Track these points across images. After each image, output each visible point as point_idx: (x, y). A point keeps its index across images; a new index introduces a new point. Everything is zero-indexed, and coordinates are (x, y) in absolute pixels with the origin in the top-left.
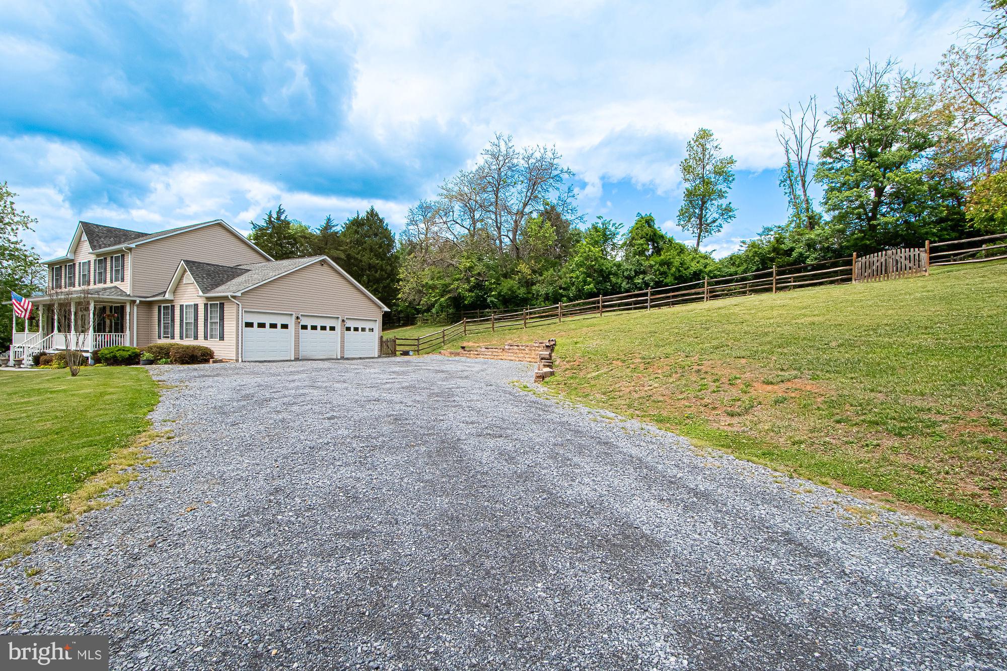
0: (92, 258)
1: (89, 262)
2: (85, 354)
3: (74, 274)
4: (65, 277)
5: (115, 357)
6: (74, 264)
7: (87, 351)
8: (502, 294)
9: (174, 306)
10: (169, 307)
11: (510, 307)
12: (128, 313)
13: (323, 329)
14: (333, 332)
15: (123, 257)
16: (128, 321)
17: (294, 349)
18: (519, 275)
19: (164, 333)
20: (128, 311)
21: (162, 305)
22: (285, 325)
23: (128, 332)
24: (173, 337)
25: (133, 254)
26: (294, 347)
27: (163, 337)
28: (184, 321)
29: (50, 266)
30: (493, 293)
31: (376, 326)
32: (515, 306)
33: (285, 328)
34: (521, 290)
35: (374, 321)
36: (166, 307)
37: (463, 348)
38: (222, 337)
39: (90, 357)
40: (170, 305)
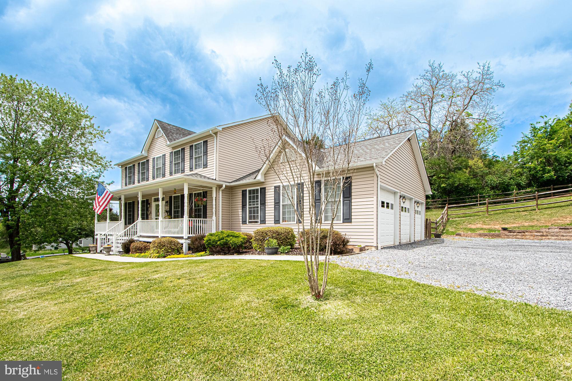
0: (168, 151)
1: (164, 155)
2: (181, 241)
3: (148, 170)
4: (139, 173)
5: (226, 244)
6: (148, 161)
7: (182, 238)
8: (456, 185)
9: (265, 188)
10: (257, 190)
11: (454, 197)
12: (214, 198)
13: (405, 211)
14: (409, 214)
15: (206, 142)
16: (214, 206)
17: (398, 233)
18: (469, 169)
19: (250, 218)
20: (214, 195)
21: (248, 189)
22: (392, 205)
23: (214, 218)
24: (263, 222)
25: (218, 138)
26: (398, 230)
27: (250, 222)
28: (281, 203)
29: (122, 166)
30: (443, 185)
31: (422, 208)
32: (460, 196)
33: (392, 208)
34: (473, 183)
35: (422, 203)
36: (254, 190)
37: (505, 229)
38: (348, 219)
39: (185, 243)
40: (259, 188)
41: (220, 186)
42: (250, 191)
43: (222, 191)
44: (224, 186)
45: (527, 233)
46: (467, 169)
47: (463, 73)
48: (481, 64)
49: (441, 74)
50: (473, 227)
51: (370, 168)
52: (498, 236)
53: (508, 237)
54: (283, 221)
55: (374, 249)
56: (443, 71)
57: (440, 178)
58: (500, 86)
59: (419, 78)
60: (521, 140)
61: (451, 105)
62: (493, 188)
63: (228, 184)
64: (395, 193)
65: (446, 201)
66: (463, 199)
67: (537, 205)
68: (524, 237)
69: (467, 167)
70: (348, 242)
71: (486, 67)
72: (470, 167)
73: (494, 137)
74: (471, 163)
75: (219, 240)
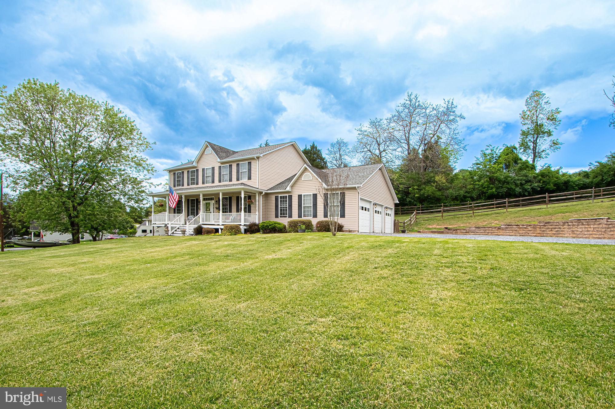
0: (216, 165)
1: (213, 168)
3: (198, 176)
4: (188, 179)
6: (197, 170)
7: (240, 225)
8: (426, 196)
9: (291, 196)
10: (286, 197)
11: (425, 205)
12: (257, 201)
13: (378, 213)
14: (381, 215)
15: (250, 163)
16: (257, 206)
17: (372, 226)
18: (436, 183)
19: (281, 214)
20: (257, 199)
21: (279, 196)
22: (368, 209)
23: (257, 213)
24: (290, 216)
25: (260, 161)
26: (372, 224)
27: (280, 217)
28: (303, 206)
29: (170, 171)
30: (416, 195)
31: (392, 213)
32: (430, 204)
33: (368, 211)
34: (438, 193)
35: (391, 209)
36: (284, 197)
37: (446, 228)
38: (343, 216)
39: (242, 228)
40: (287, 195)
41: (261, 193)
42: (281, 197)
43: (262, 196)
44: (264, 193)
45: (458, 231)
46: (434, 183)
47: (433, 106)
48: (446, 100)
49: (417, 104)
50: (430, 227)
51: (354, 188)
52: (442, 233)
53: (448, 233)
54: (304, 217)
55: (357, 232)
56: (419, 102)
57: (414, 189)
58: (462, 117)
59: (400, 105)
60: (474, 162)
61: (425, 129)
62: (453, 200)
63: (266, 192)
64: (370, 202)
65: (419, 208)
66: (432, 207)
67: (473, 213)
68: (456, 233)
69: (434, 182)
70: (343, 227)
71: (451, 102)
72: (437, 182)
73: (455, 159)
74: (437, 178)
75: (270, 226)
